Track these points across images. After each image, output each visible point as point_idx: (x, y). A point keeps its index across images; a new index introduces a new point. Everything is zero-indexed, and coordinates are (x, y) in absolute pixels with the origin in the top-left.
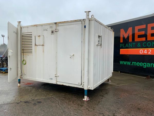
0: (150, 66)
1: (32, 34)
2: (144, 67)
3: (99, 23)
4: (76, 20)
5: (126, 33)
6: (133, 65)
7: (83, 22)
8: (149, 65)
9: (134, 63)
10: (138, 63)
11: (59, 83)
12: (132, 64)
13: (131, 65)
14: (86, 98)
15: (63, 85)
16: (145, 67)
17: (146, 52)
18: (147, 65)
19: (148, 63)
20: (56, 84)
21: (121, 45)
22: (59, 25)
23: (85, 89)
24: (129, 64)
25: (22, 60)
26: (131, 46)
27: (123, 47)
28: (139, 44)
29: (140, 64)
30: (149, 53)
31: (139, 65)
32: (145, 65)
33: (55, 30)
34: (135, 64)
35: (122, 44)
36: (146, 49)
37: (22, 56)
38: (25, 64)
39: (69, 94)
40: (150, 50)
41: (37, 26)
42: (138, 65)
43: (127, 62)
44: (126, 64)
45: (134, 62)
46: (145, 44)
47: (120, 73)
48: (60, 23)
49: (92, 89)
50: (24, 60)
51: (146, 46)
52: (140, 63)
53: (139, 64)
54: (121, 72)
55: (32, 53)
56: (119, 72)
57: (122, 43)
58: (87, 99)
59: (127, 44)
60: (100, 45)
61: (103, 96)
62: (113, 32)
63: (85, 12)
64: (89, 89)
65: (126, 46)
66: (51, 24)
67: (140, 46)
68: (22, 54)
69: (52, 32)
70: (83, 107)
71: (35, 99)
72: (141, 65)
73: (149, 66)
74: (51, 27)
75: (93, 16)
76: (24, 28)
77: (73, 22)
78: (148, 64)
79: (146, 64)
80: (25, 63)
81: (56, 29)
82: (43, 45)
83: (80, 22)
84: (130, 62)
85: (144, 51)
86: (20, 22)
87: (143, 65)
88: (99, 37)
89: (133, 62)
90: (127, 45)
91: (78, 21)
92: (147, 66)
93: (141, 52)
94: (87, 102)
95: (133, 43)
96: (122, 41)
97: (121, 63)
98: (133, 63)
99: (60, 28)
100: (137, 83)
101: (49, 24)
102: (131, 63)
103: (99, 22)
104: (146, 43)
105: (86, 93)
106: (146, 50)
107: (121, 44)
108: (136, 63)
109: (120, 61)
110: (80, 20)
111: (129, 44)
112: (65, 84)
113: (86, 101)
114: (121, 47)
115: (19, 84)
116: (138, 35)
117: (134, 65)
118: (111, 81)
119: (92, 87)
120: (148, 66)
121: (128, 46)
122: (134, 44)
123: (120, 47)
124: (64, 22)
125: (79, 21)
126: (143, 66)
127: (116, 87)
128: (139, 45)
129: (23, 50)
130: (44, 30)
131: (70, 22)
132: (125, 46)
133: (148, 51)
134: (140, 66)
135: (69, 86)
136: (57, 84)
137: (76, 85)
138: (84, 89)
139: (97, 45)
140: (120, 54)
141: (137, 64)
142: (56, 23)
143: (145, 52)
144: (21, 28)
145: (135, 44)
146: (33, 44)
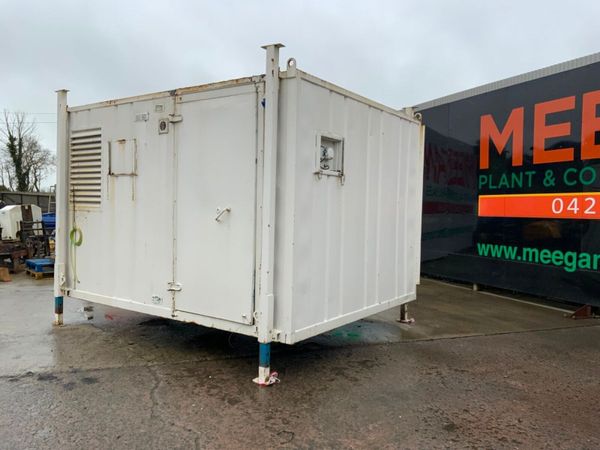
0: (592, 265)
1: (100, 136)
2: (567, 269)
3: (331, 91)
4: (237, 80)
5: (501, 132)
6: (524, 259)
7: (261, 85)
8: (588, 260)
9: (530, 251)
10: (546, 254)
11: (182, 317)
12: (522, 256)
13: (519, 258)
14: (264, 376)
15: (193, 325)
16: (572, 268)
17: (576, 209)
18: (581, 262)
19: (585, 252)
20: (171, 317)
21: (483, 180)
22: (185, 98)
23: (261, 340)
24: (513, 257)
25: (71, 229)
26: (520, 184)
27: (491, 187)
28: (549, 174)
29: (554, 257)
30: (587, 212)
31: (548, 261)
32: (570, 259)
33: (171, 119)
34: (534, 253)
35: (485, 177)
36: (574, 197)
37: (71, 213)
38: (79, 244)
39: (216, 360)
40: (591, 197)
41: (116, 106)
42: (545, 259)
43: (505, 247)
44: (486, 254)
45: (529, 249)
46: (572, 177)
47: (479, 290)
48: (189, 90)
49: (289, 341)
50: (75, 230)
51: (575, 182)
52: (552, 252)
53: (561, 257)
54: (481, 288)
55: (99, 202)
56: (475, 288)
57: (484, 172)
58: (267, 380)
59: (504, 176)
60: (337, 173)
61: (343, 374)
62: (422, 124)
63: (265, 47)
64: (276, 340)
65: (501, 183)
66: (161, 96)
67: (552, 183)
68: (71, 205)
69: (163, 126)
70: (236, 406)
71: (83, 369)
72: (558, 260)
73: (588, 266)
74: (159, 108)
75: (291, 63)
76: (76, 112)
77: (230, 86)
78: (585, 258)
79: (574, 255)
80: (77, 240)
81: (173, 115)
82: (133, 175)
83: (252, 88)
84: (516, 248)
85: (567, 201)
86: (65, 91)
87: (563, 260)
88: (327, 141)
89: (527, 246)
90: (504, 181)
91: (246, 81)
92: (577, 267)
93: (557, 208)
94: (269, 389)
95: (527, 173)
96: (484, 164)
97: (481, 253)
98: (525, 250)
99: (186, 111)
100: (521, 330)
101: (153, 97)
102: (519, 253)
103: (327, 86)
104: (575, 170)
105: (263, 355)
106: (575, 200)
107: (481, 177)
108: (536, 251)
109: (479, 245)
110: (251, 78)
111: (514, 176)
112: (200, 321)
113: (263, 385)
114: (483, 186)
115: (57, 315)
116: (546, 139)
117: (530, 260)
118: (413, 320)
119: (289, 333)
120: (584, 263)
121: (506, 183)
122: (530, 174)
123: (480, 187)
124: (201, 86)
125: (247, 83)
126: (564, 265)
127: (420, 343)
128: (549, 179)
129: (73, 191)
130: (138, 119)
131: (219, 86)
132: (495, 183)
133: (583, 205)
134: (551, 263)
135: (215, 327)
136: (175, 318)
137: (234, 325)
138: (259, 340)
139: (317, 173)
140: (479, 215)
141: (542, 256)
142: (173, 93)
143: (573, 206)
144: (69, 113)
145: (533, 175)
146: (105, 170)
